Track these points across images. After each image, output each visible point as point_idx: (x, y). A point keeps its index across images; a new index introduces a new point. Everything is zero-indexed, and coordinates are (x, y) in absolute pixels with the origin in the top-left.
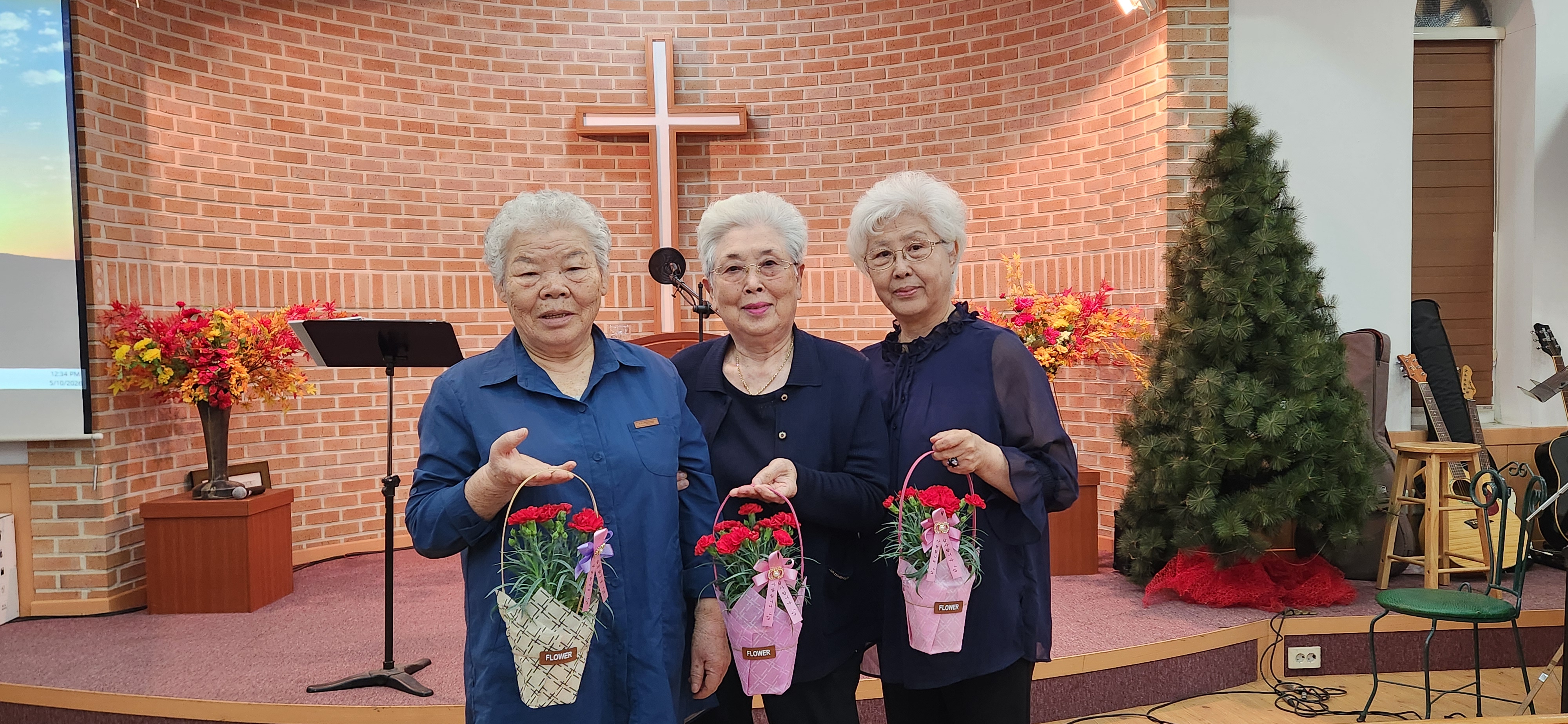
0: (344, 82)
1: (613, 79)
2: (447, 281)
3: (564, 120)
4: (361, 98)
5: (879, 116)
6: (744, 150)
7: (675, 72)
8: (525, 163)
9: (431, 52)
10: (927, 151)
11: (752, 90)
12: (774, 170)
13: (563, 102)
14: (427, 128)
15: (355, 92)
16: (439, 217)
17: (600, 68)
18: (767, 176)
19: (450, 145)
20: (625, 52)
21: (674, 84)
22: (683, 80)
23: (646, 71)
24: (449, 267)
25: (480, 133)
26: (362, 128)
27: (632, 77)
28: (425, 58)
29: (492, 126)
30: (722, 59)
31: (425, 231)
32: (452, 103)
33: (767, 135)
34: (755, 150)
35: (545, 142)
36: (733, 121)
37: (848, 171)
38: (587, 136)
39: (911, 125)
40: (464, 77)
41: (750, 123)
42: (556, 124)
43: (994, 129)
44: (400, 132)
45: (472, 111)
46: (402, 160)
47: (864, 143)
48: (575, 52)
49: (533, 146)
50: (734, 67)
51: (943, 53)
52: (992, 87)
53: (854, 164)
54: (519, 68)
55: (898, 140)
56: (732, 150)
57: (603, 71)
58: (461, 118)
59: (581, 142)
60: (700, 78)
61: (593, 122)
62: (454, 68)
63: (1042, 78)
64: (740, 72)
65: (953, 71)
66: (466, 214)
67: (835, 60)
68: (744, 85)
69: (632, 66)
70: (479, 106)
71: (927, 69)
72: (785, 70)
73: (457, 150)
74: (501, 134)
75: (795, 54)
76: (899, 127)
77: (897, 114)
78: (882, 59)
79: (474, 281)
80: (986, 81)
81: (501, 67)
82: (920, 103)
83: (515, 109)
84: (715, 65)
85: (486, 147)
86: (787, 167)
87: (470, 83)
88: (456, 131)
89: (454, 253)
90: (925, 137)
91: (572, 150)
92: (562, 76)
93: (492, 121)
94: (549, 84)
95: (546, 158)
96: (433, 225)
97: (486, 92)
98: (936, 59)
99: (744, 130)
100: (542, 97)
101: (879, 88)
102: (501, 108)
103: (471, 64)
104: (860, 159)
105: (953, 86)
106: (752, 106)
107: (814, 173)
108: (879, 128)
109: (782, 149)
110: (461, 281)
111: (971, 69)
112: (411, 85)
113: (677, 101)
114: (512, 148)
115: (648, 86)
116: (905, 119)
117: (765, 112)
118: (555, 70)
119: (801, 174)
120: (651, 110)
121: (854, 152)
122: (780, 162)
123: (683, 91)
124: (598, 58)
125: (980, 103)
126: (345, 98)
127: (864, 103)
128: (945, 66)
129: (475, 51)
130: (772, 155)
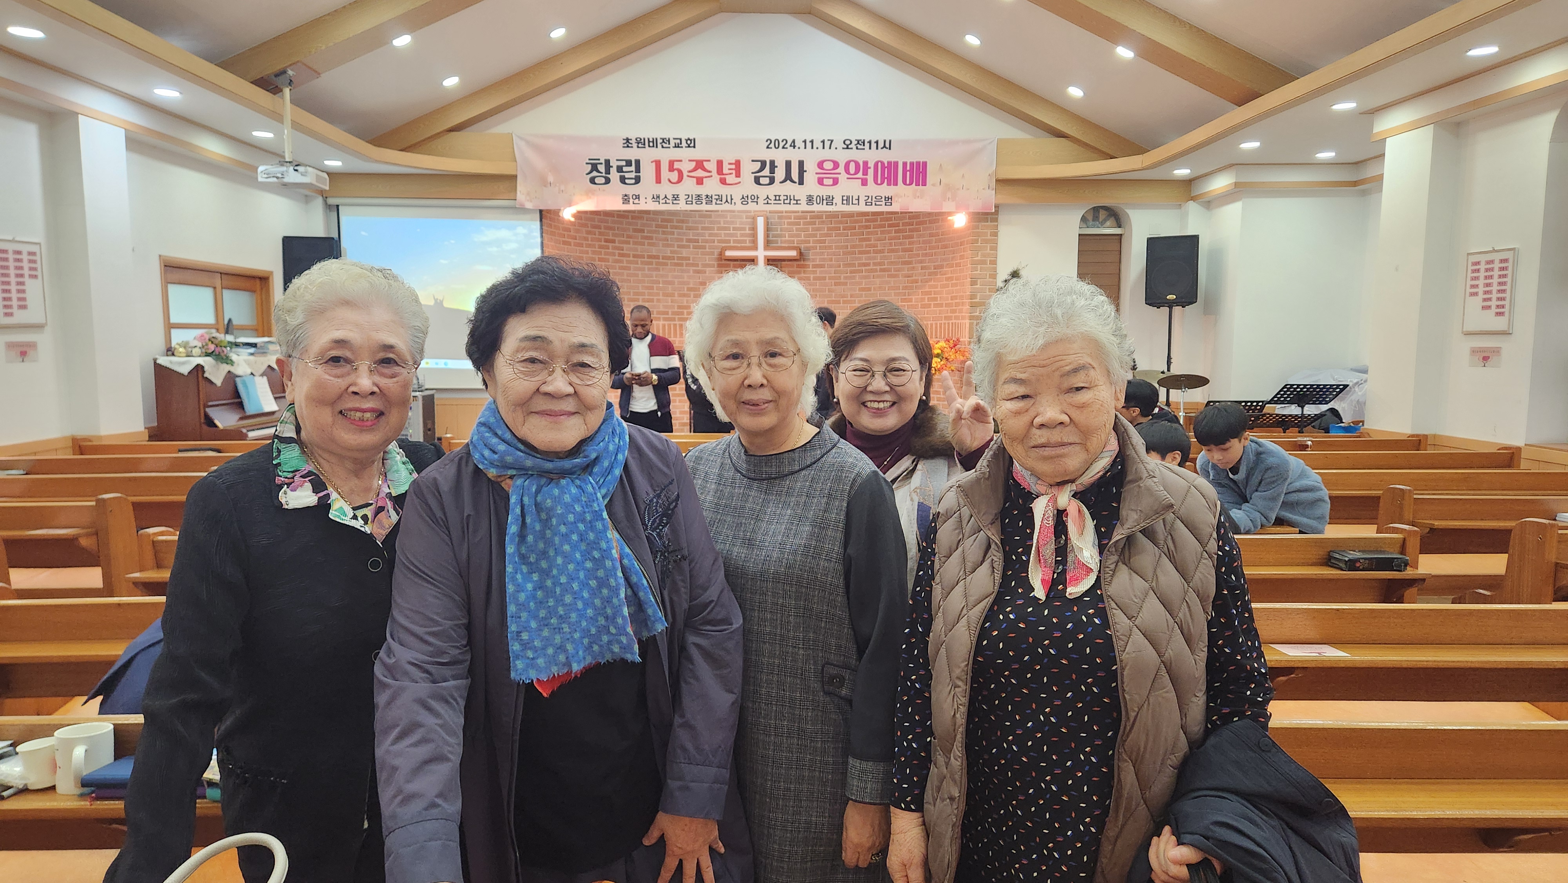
0: (625, 239)
1: (739, 232)
2: (664, 326)
3: (716, 252)
4: (631, 246)
5: (860, 253)
6: (798, 266)
7: (768, 229)
8: (698, 272)
9: (660, 223)
10: (882, 270)
11: (803, 238)
12: (812, 276)
13: (716, 244)
14: (657, 257)
15: (628, 243)
16: (661, 297)
17: (733, 228)
18: (808, 279)
19: (666, 264)
20: (745, 220)
21: (767, 236)
22: (771, 233)
23: (754, 229)
24: (665, 319)
25: (679, 258)
26: (631, 258)
27: (747, 232)
28: (657, 226)
29: (684, 255)
30: (789, 224)
31: (655, 303)
32: (668, 246)
33: (809, 259)
34: (804, 266)
35: (707, 262)
36: (793, 253)
37: (845, 278)
38: (726, 260)
39: (874, 258)
40: (673, 233)
41: (801, 254)
42: (713, 254)
43: (910, 263)
44: (646, 259)
45: (676, 248)
46: (646, 272)
47: (854, 265)
48: (722, 220)
49: (702, 264)
50: (794, 228)
51: (890, 226)
52: (910, 243)
53: (848, 274)
54: (697, 229)
55: (868, 265)
56: (792, 266)
57: (734, 229)
58: (672, 252)
59: (724, 262)
60: (779, 232)
61: (729, 253)
62: (669, 230)
63: (929, 242)
64: (797, 230)
65: (893, 234)
66: (672, 295)
67: (841, 226)
68: (799, 236)
69: (747, 227)
70: (679, 246)
71: (882, 232)
72: (818, 229)
73: (669, 267)
74: (688, 259)
75: (823, 222)
76: (869, 258)
77: (868, 252)
78: (862, 226)
79: (675, 325)
80: (907, 240)
81: (689, 228)
82: (879, 248)
83: (695, 247)
84: (786, 226)
85: (681, 265)
86: (818, 275)
87: (676, 236)
88: (669, 258)
89: (667, 313)
90: (880, 264)
91: (719, 266)
92: (716, 232)
93: (685, 253)
94: (710, 235)
95: (708, 269)
96: (658, 300)
97: (682, 240)
98: (886, 229)
99: (798, 258)
100: (707, 241)
101: (861, 240)
102: (689, 247)
103: (676, 227)
104: (851, 272)
105: (893, 241)
106: (802, 246)
107: (830, 278)
108: (860, 259)
109: (815, 266)
110: (669, 326)
111: (901, 234)
112: (651, 238)
113: (768, 245)
114: (693, 265)
115: (755, 236)
116: (872, 255)
117: (808, 249)
118: (713, 229)
119: (824, 278)
120: (755, 248)
121: (849, 269)
122: (815, 272)
123: (771, 238)
124: (733, 222)
125: (904, 250)
126: (625, 246)
127: (853, 247)
128: (889, 232)
129: (678, 221)
130: (811, 269)
